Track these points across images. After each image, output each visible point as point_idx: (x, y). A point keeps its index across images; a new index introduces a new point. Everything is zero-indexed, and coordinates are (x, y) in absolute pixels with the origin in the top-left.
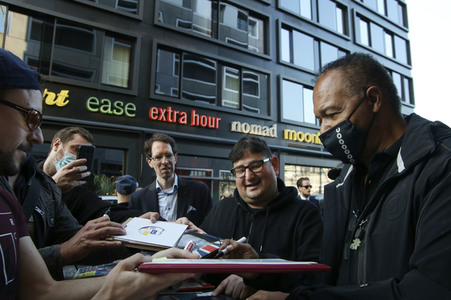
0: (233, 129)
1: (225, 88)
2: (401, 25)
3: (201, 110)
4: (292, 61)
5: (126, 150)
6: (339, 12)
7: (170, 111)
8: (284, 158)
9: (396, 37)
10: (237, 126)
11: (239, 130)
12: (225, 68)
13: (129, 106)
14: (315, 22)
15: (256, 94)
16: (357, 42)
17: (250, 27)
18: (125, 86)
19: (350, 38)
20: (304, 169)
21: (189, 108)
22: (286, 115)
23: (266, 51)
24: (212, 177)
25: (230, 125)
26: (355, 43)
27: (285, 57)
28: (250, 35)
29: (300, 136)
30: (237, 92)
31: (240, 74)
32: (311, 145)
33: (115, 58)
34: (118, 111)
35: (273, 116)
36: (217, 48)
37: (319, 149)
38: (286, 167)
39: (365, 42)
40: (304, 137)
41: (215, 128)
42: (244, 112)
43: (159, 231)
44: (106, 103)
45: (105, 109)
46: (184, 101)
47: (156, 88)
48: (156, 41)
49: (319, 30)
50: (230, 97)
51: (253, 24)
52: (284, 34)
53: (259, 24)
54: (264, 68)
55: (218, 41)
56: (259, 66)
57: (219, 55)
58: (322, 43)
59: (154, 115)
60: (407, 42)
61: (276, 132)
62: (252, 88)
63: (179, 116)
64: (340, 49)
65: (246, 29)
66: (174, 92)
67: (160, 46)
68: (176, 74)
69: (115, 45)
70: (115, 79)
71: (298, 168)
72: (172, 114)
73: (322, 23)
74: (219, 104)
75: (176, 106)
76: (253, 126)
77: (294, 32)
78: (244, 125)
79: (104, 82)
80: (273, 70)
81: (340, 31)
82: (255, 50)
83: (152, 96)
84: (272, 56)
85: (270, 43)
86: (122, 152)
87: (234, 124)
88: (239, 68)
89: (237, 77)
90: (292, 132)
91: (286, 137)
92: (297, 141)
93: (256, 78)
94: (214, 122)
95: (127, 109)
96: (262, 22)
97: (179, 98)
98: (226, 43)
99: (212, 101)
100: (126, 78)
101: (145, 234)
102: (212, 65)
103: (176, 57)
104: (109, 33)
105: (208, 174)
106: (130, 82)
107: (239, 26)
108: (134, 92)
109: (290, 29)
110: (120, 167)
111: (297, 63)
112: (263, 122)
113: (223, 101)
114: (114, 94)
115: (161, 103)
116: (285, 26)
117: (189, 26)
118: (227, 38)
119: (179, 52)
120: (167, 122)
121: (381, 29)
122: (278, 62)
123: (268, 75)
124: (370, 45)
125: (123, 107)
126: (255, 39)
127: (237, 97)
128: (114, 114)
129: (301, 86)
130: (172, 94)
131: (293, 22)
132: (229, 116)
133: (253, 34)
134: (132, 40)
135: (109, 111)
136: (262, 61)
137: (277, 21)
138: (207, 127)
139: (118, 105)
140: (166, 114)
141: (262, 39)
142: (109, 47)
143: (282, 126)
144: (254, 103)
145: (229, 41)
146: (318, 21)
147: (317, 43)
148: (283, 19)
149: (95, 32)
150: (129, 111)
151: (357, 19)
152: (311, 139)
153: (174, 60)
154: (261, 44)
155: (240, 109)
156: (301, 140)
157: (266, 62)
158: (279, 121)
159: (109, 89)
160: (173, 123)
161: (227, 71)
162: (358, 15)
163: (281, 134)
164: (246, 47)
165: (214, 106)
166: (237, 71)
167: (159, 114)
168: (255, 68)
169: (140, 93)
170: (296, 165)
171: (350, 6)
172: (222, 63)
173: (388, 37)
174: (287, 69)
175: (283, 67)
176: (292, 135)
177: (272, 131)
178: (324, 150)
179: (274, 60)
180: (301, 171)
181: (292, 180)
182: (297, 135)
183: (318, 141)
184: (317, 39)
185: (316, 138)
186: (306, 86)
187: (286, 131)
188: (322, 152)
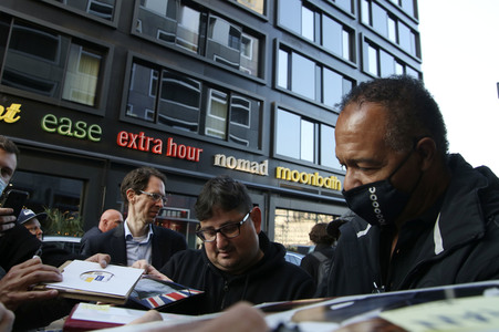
0: (217, 163)
1: (209, 114)
2: (414, 55)
3: (179, 138)
4: (289, 87)
5: (85, 181)
6: (346, 35)
7: (143, 137)
8: (275, 200)
9: (407, 68)
10: (222, 160)
11: (224, 165)
12: (211, 91)
13: (95, 129)
14: (317, 44)
15: (246, 123)
16: (365, 70)
17: (243, 46)
18: (91, 103)
19: (357, 65)
20: (297, 214)
21: (165, 135)
22: (280, 151)
23: (260, 73)
24: (188, 219)
25: (214, 158)
26: (362, 71)
27: (282, 83)
28: (242, 55)
29: (295, 175)
30: (224, 120)
31: (228, 99)
32: (307, 187)
33: (81, 70)
34: (80, 133)
35: (265, 150)
36: (203, 67)
37: (317, 192)
38: (277, 212)
39: (373, 71)
40: (300, 176)
41: (195, 161)
42: (231, 144)
43: (106, 276)
44: (66, 122)
45: (64, 129)
46: (160, 126)
47: (128, 108)
48: (131, 54)
49: (322, 54)
50: (215, 126)
51: (247, 42)
52: (282, 56)
53: (254, 42)
54: (257, 93)
55: (205, 59)
56: (252, 91)
57: (205, 75)
58: (325, 69)
59: (123, 140)
60: (420, 74)
61: (266, 170)
62: (242, 116)
63: (152, 144)
64: (346, 77)
65: (239, 49)
66: (149, 114)
67: (136, 60)
68: (153, 94)
69: (83, 55)
70: (78, 95)
71: (291, 213)
72: (145, 140)
73: (325, 47)
74: (202, 132)
75: (150, 131)
76: (240, 161)
77: (294, 54)
78: (229, 159)
79: (65, 97)
80: (267, 96)
81: (346, 57)
82: (247, 73)
83: (122, 118)
84: (267, 80)
85: (265, 65)
86: (81, 183)
87: (218, 157)
88: (228, 91)
89: (224, 102)
90: (285, 170)
91: (279, 176)
92: (291, 181)
93: (246, 104)
94: (194, 153)
95: (91, 132)
96: (257, 41)
97: (155, 122)
98: (214, 62)
99: (193, 128)
100: (92, 94)
101: (89, 280)
102: (196, 86)
103: (155, 74)
104: (76, 40)
105: (184, 215)
106: (97, 99)
107: (231, 44)
108: (101, 112)
109: (289, 50)
110: (77, 201)
111: (296, 90)
112: (252, 156)
113: (207, 129)
114: (76, 112)
115: (133, 127)
116: (283, 47)
117: (172, 39)
118: (215, 56)
119: (158, 68)
120: (138, 150)
121: (392, 58)
122: (274, 88)
123: (262, 102)
124: (379, 73)
125: (86, 129)
126: (248, 60)
127: (223, 126)
128: (74, 137)
129: (299, 117)
130: (146, 118)
131: (293, 43)
132: (213, 148)
133: (246, 54)
134: (103, 51)
135: (69, 132)
136: (255, 85)
137: (275, 41)
138: (186, 159)
139: (81, 125)
140: (138, 140)
141: (256, 60)
142: (75, 57)
143: (275, 162)
144: (243, 133)
145: (217, 60)
146: (321, 44)
147: (319, 68)
148: (281, 39)
149: (59, 38)
150: (93, 135)
151: (365, 44)
152: (308, 180)
153: (152, 77)
154: (255, 66)
155: (226, 140)
156: (296, 180)
157: (260, 87)
158: (271, 156)
159: (71, 106)
160: (145, 151)
161: (213, 95)
162: (367, 40)
163: (273, 172)
164: (237, 68)
165: (195, 134)
166: (224, 95)
167: (130, 140)
168: (247, 93)
169: (109, 112)
170: (288, 209)
171: (358, 29)
172: (207, 85)
173: (399, 67)
174: (284, 96)
175: (279, 94)
176: (286, 174)
177: (262, 168)
178: (323, 193)
179: (269, 85)
180: (294, 217)
181: (283, 226)
182: (291, 174)
183: (315, 182)
184: (319, 64)
185: (313, 179)
186: (304, 118)
187: (279, 169)
188: (319, 196)
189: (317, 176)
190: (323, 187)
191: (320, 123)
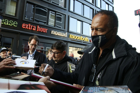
0: (52, 33)
1: (50, 18)
2: (111, 1)
3: (41, 26)
4: (74, 11)
5: (13, 38)
7: (30, 25)
8: (69, 44)
9: (109, 5)
10: (53, 32)
11: (54, 34)
12: (50, 11)
13: (15, 23)
15: (61, 21)
16: (97, 6)
18: (14, 15)
19: (94, 4)
20: (76, 48)
21: (36, 25)
22: (71, 29)
23: (65, 7)
24: (44, 50)
25: (51, 32)
26: (96, 6)
27: (72, 9)
29: (75, 37)
30: (54, 20)
31: (55, 14)
32: (79, 40)
33: (11, 5)
34: (11, 24)
35: (66, 30)
36: (48, 4)
37: (81, 42)
38: (70, 48)
39: (99, 6)
40: (76, 37)
41: (45, 33)
42: (56, 27)
44: (6, 21)
45: (6, 23)
46: (35, 22)
47: (25, 17)
49: (84, 1)
50: (52, 22)
54: (64, 12)
55: (49, 2)
57: (48, 7)
58: (85, 5)
59: (24, 26)
60: (113, 7)
61: (67, 35)
62: (60, 19)
63: (33, 27)
64: (91, 8)
66: (32, 18)
67: (28, 2)
68: (33, 12)
69: (11, 0)
70: (10, 12)
71: (74, 48)
72: (30, 26)
74: (48, 24)
75: (32, 24)
76: (59, 32)
77: (75, 1)
78: (56, 32)
79: (6, 13)
80: (67, 13)
81: (91, 2)
82: (61, 6)
83: (24, 20)
84: (67, 8)
85: (67, 4)
86: (12, 39)
87: (52, 31)
88: (56, 12)
89: (54, 15)
90: (72, 35)
91: (70, 37)
92: (74, 39)
93: (61, 16)
94: (45, 30)
95: (14, 24)
97: (33, 21)
98: (51, 3)
99: (45, 23)
100: (14, 12)
102: (46, 10)
103: (33, 6)
105: (42, 48)
106: (16, 14)
108: (17, 18)
110: (10, 44)
111: (76, 12)
112: (62, 31)
113: (49, 23)
114: (9, 18)
115: (27, 22)
118: (52, 1)
120: (28, 29)
121: (105, 2)
122: (69, 11)
123: (65, 15)
124: (101, 7)
125: (13, 23)
126: (62, 2)
127: (54, 22)
128: (9, 25)
129: (77, 20)
130: (31, 20)
132: (51, 29)
135: (7, 24)
136: (63, 10)
138: (43, 32)
139: (11, 22)
140: (28, 26)
141: (64, 2)
143: (69, 33)
144: (60, 24)
145: (52, 2)
147: (83, 5)
150: (15, 25)
152: (79, 38)
153: (33, 7)
154: (63, 4)
155: (55, 26)
156: (75, 38)
157: (65, 11)
158: (68, 31)
159: (8, 16)
160: (30, 30)
161: (51, 13)
163: (69, 36)
164: (58, 5)
165: (45, 24)
166: (54, 13)
167: (26, 26)
168: (61, 12)
169: (19, 18)
170: (73, 47)
172: (49, 10)
173: (107, 5)
174: (72, 13)
175: (71, 13)
176: (72, 37)
177: (65, 35)
178: (83, 42)
179: (68, 10)
180: (75, 49)
181: (72, 52)
182: (74, 37)
183: (81, 39)
184: (83, 4)
185: (81, 38)
186: (78, 20)
187: (70, 35)
188: (82, 43)
189: (82, 37)
190: (83, 40)
191: (83, 22)
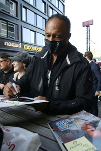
0: (5, 44)
1: (1, 29)
4: (26, 21)
10: (7, 44)
12: (1, 21)
15: (13, 32)
17: (10, 5)
19: (47, 14)
22: (24, 40)
23: (17, 16)
26: (48, 16)
27: (24, 19)
28: (10, 8)
30: (6, 31)
31: (7, 24)
32: (33, 51)
35: (20, 40)
37: (35, 52)
40: (30, 48)
42: (9, 38)
49: (36, 10)
51: (12, 4)
52: (24, 10)
53: (14, 4)
54: (16, 22)
58: (37, 15)
61: (21, 46)
62: (12, 29)
64: (43, 18)
73: (37, 8)
76: (12, 44)
77: (27, 10)
78: (9, 43)
80: (20, 23)
81: (43, 12)
82: (13, 15)
87: (5, 43)
88: (7, 21)
91: (24, 48)
92: (28, 49)
93: (13, 26)
98: (1, 11)
107: (6, 4)
109: (26, 8)
111: (28, 22)
112: (16, 42)
113: (1, 34)
116: (24, 7)
122: (21, 21)
123: (18, 25)
126: (12, 10)
127: (6, 33)
131: (27, 6)
132: (3, 40)
133: (12, 8)
136: (15, 20)
137: (21, 4)
143: (23, 44)
144: (13, 35)
145: (2, 9)
147: (35, 15)
148: (23, 4)
151: (49, 8)
152: (33, 49)
154: (15, 13)
157: (17, 20)
158: (22, 42)
162: (50, 6)
164: (9, 13)
171: (47, 3)
174: (25, 23)
176: (26, 47)
177: (19, 46)
179: (20, 19)
182: (28, 47)
183: (35, 49)
184: (35, 13)
186: (31, 30)
187: (24, 46)
189: (36, 47)
190: (37, 51)
191: (36, 32)
